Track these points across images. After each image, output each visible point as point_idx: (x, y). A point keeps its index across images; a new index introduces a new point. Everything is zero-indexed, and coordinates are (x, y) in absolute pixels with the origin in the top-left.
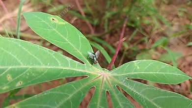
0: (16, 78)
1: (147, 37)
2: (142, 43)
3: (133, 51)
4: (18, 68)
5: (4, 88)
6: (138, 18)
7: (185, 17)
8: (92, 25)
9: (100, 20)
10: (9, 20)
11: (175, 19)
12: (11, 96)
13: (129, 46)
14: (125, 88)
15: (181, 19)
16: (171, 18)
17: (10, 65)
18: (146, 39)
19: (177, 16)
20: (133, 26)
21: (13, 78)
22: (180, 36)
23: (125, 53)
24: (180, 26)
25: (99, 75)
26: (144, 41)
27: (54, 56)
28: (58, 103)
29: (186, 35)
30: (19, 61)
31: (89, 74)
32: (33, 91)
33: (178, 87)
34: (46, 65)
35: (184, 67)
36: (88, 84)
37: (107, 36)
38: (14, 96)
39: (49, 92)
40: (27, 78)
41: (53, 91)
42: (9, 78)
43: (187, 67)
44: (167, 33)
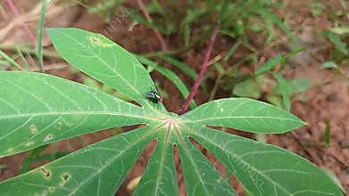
0: (44, 130)
1: (257, 53)
2: (248, 64)
3: (233, 78)
4: (46, 116)
5: (28, 144)
6: (240, 23)
7: (325, 17)
8: (164, 36)
9: (178, 25)
10: (21, 28)
11: (308, 20)
12: (34, 156)
13: (226, 69)
14: (202, 140)
15: (318, 19)
16: (300, 19)
17: (34, 112)
18: (254, 57)
19: (311, 15)
20: (232, 35)
21: (39, 130)
22: (314, 51)
23: (219, 81)
24: (314, 33)
25: (164, 122)
26: (251, 61)
27: (96, 97)
28: (104, 163)
29: (324, 48)
30: (47, 105)
31: (149, 122)
32: (69, 147)
33: (308, 136)
34: (85, 110)
35: (319, 102)
36: (147, 135)
37: (190, 54)
38: (38, 156)
39: (90, 148)
40: (59, 128)
41: (96, 146)
42: (34, 130)
43: (324, 103)
44: (291, 46)
